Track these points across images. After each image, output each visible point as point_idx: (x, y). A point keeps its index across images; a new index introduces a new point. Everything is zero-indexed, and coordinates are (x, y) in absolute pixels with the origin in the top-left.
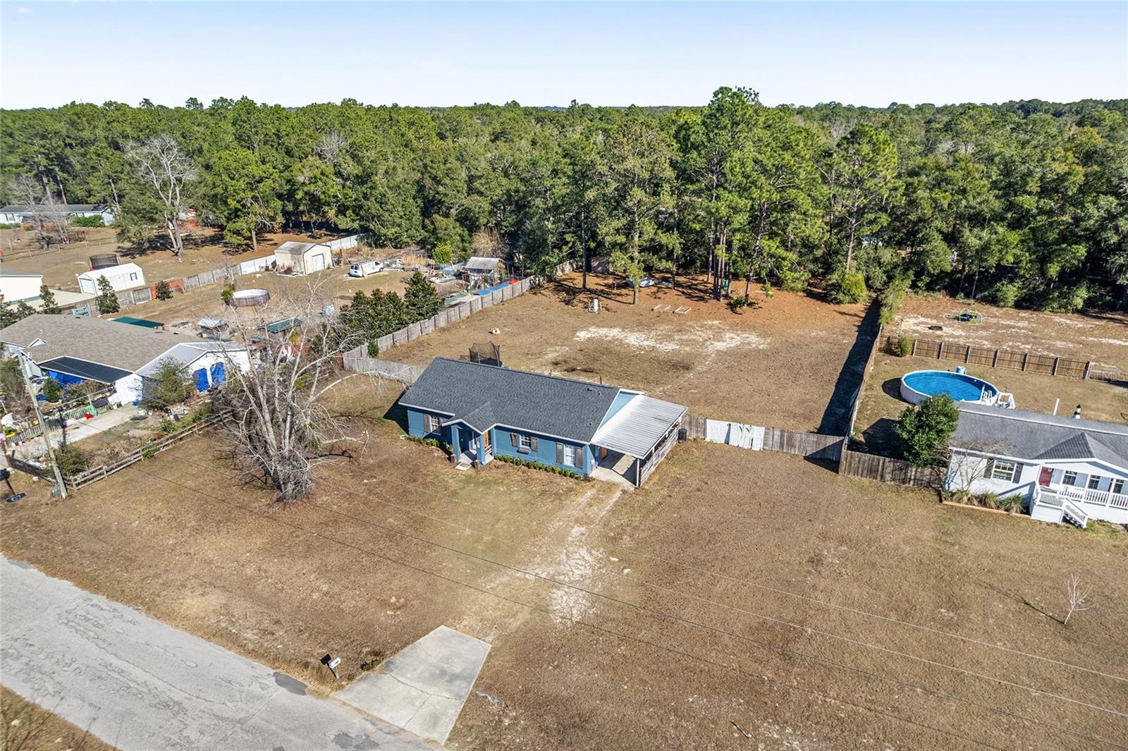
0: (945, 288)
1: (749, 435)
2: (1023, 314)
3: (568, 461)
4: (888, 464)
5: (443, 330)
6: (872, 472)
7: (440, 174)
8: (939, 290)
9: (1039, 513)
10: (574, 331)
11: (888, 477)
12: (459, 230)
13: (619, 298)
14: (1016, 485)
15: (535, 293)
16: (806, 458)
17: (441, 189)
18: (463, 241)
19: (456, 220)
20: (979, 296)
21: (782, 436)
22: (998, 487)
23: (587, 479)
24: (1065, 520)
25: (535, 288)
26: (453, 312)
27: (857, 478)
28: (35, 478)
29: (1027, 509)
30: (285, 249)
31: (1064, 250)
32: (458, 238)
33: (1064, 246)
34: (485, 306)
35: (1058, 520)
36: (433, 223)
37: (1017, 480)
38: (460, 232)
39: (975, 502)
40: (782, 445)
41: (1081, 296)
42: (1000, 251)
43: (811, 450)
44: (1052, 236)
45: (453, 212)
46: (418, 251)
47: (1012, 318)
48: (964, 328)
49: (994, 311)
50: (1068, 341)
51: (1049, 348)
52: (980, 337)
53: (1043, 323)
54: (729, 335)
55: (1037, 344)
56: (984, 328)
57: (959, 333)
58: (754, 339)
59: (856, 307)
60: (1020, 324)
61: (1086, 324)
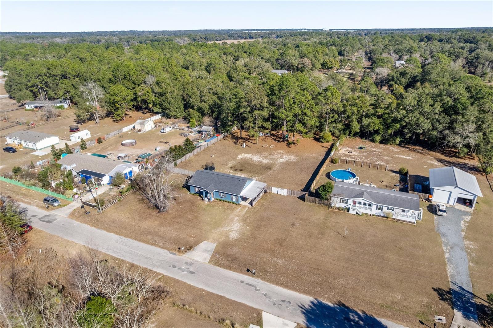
0: (359, 136)
1: (283, 191)
2: (381, 146)
3: (234, 200)
4: (317, 200)
5: (196, 155)
6: (313, 201)
7: (190, 94)
8: (357, 137)
9: (352, 212)
10: (237, 155)
11: (317, 203)
12: (198, 114)
13: (252, 141)
14: (347, 205)
15: (225, 139)
16: (298, 198)
17: (191, 99)
18: (199, 117)
19: (196, 111)
20: (369, 139)
21: (291, 192)
22: (343, 205)
23: (239, 205)
24: (356, 213)
25: (225, 137)
26: (199, 149)
27: (310, 203)
28: (91, 207)
29: (348, 211)
30: (138, 123)
31: (393, 125)
32: (197, 117)
33: (393, 124)
34: (208, 145)
35: (355, 214)
36: (188, 112)
37: (347, 204)
39: (337, 209)
40: (292, 194)
41: (398, 140)
42: (374, 126)
43: (299, 195)
44: (389, 121)
45: (195, 108)
46: (183, 121)
47: (377, 147)
48: (359, 152)
49: (372, 145)
50: (389, 156)
51: (382, 159)
52: (363, 156)
53: (385, 149)
54: (285, 156)
55: (379, 158)
56: (366, 152)
57: (357, 154)
58: (292, 158)
59: (328, 144)
60: (378, 150)
61: (398, 150)
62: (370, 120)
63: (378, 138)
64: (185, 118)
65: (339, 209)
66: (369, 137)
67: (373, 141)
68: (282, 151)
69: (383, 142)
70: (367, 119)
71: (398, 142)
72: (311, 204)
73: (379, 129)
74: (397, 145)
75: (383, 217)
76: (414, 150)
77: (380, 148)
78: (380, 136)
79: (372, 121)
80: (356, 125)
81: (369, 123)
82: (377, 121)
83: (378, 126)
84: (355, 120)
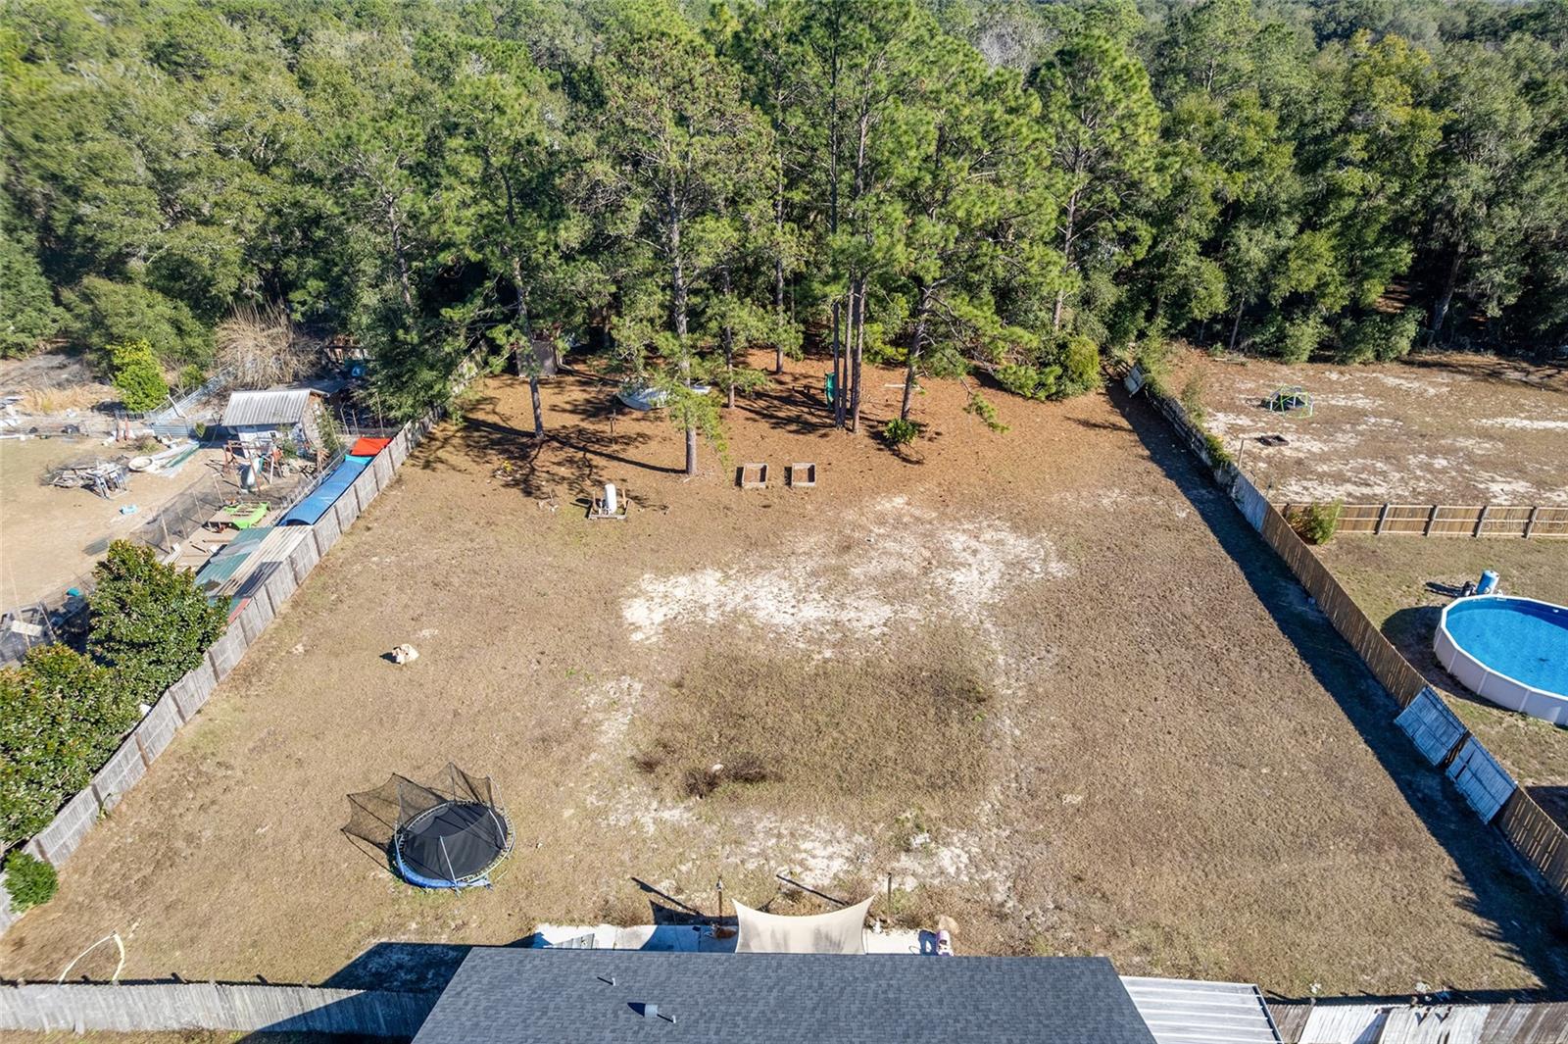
7: (70, 172)
12: (164, 307)
13: (632, 453)
15: (427, 465)
17: (85, 209)
18: (180, 331)
19: (150, 287)
20: (1244, 344)
25: (425, 456)
26: (255, 613)
32: (167, 327)
34: (326, 548)
36: (87, 298)
38: (169, 312)
41: (1408, 333)
45: (136, 265)
46: (62, 367)
47: (1332, 388)
48: (1305, 428)
49: (1288, 377)
50: (1469, 433)
51: (1470, 458)
52: (1355, 453)
53: (1383, 392)
54: (958, 541)
55: (1448, 452)
56: (1329, 423)
57: (1316, 447)
58: (1018, 545)
59: (1091, 402)
60: (1362, 403)
61: (1434, 386)
62: (1270, 240)
63: (1307, 333)
64: (72, 347)
66: (1242, 335)
67: (1276, 352)
68: (899, 501)
69: (1325, 353)
70: (1258, 233)
71: (1404, 345)
73: (1322, 285)
74: (1400, 358)
76: (1495, 375)
77: (1349, 390)
78: (1314, 320)
79: (1284, 243)
80: (1211, 271)
81: (1279, 260)
82: (1321, 243)
83: (1321, 267)
84: (1192, 246)
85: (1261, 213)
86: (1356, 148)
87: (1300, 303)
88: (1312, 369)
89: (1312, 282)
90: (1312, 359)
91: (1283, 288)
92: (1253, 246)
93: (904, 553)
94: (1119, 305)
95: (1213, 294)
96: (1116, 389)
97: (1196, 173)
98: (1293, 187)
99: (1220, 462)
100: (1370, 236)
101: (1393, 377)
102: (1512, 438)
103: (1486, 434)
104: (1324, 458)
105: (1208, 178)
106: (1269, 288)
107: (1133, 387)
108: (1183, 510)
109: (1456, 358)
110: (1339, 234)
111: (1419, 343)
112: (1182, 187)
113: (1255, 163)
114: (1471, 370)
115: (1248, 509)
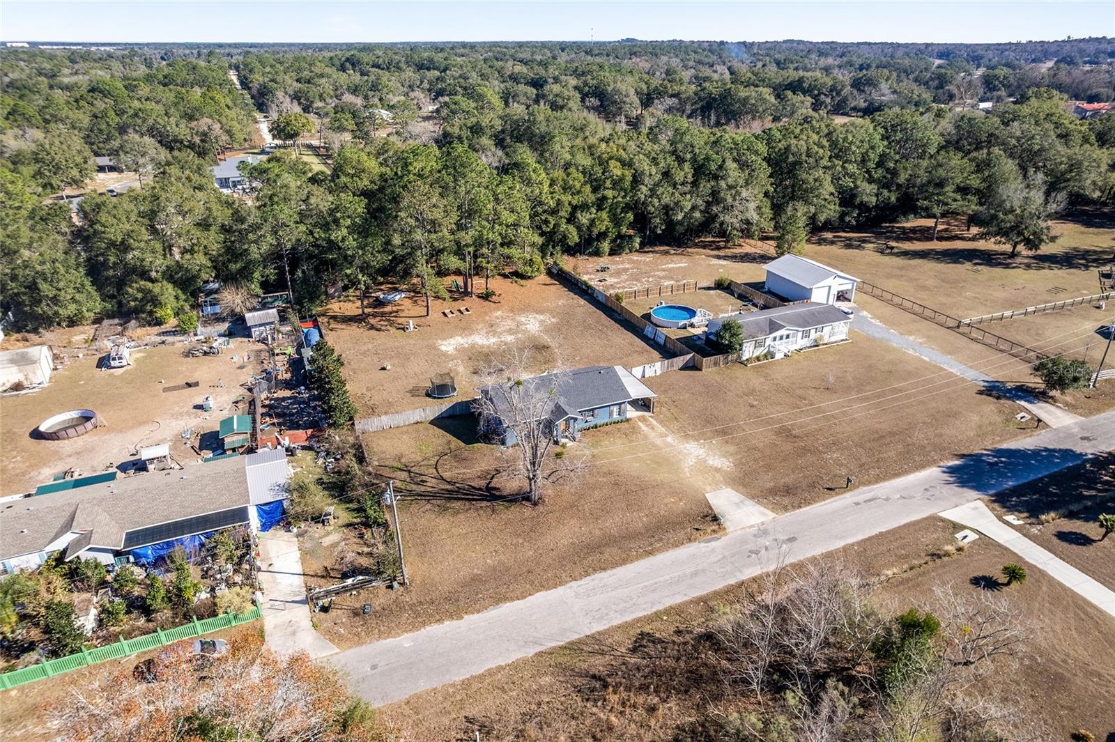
1: (654, 369)
3: (615, 416)
4: (721, 357)
9: (779, 356)
10: (435, 348)
11: (722, 363)
15: (331, 330)
16: (681, 369)
21: (668, 363)
22: (758, 352)
23: (628, 420)
27: (710, 369)
29: (772, 356)
35: (783, 356)
37: (765, 346)
39: (756, 361)
40: (668, 367)
43: (681, 365)
47: (617, 263)
48: (611, 276)
49: (604, 261)
50: (658, 270)
51: (659, 277)
52: (627, 280)
53: (633, 262)
54: (523, 319)
55: (652, 277)
56: (618, 273)
57: (616, 280)
58: (541, 317)
59: (543, 278)
60: (627, 266)
61: (648, 258)
62: (588, 216)
63: (606, 246)
65: (758, 359)
66: (585, 249)
67: (597, 253)
68: (500, 313)
69: (613, 253)
70: (584, 214)
71: (637, 246)
72: (714, 369)
73: (607, 229)
74: (636, 251)
75: (811, 347)
76: (667, 253)
77: (623, 263)
78: (608, 241)
79: (593, 216)
80: (572, 229)
81: (592, 222)
82: (604, 215)
83: (606, 223)
84: (564, 220)
85: (584, 207)
86: (608, 184)
87: (602, 236)
88: (610, 258)
89: (604, 228)
90: (610, 255)
91: (595, 232)
92: (584, 218)
93: (510, 324)
94: (543, 244)
95: (574, 237)
96: (550, 273)
97: (563, 198)
98: (592, 198)
99: (589, 287)
100: (619, 211)
101: (636, 257)
102: (670, 270)
103: (663, 270)
104: (618, 283)
105: (566, 198)
106: (591, 232)
107: (555, 272)
108: (582, 302)
109: (656, 249)
110: (610, 211)
111: (642, 244)
112: (559, 202)
113: (579, 192)
114: (661, 253)
115: (600, 299)
